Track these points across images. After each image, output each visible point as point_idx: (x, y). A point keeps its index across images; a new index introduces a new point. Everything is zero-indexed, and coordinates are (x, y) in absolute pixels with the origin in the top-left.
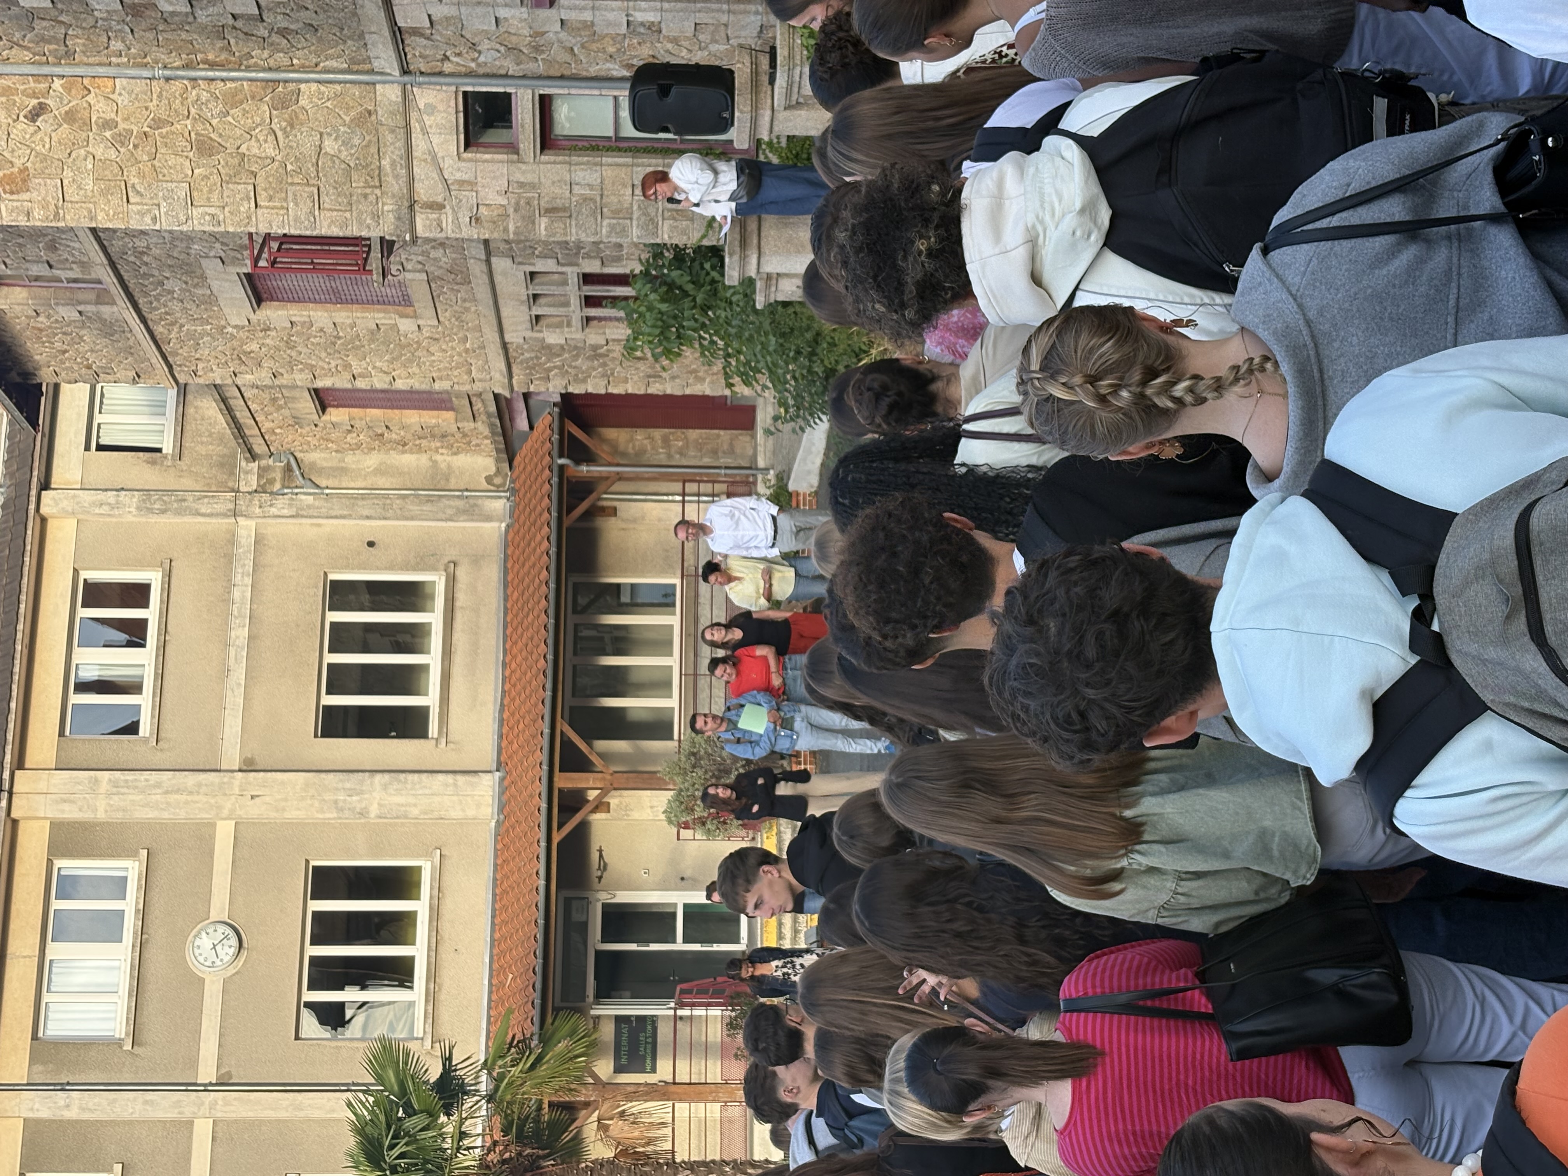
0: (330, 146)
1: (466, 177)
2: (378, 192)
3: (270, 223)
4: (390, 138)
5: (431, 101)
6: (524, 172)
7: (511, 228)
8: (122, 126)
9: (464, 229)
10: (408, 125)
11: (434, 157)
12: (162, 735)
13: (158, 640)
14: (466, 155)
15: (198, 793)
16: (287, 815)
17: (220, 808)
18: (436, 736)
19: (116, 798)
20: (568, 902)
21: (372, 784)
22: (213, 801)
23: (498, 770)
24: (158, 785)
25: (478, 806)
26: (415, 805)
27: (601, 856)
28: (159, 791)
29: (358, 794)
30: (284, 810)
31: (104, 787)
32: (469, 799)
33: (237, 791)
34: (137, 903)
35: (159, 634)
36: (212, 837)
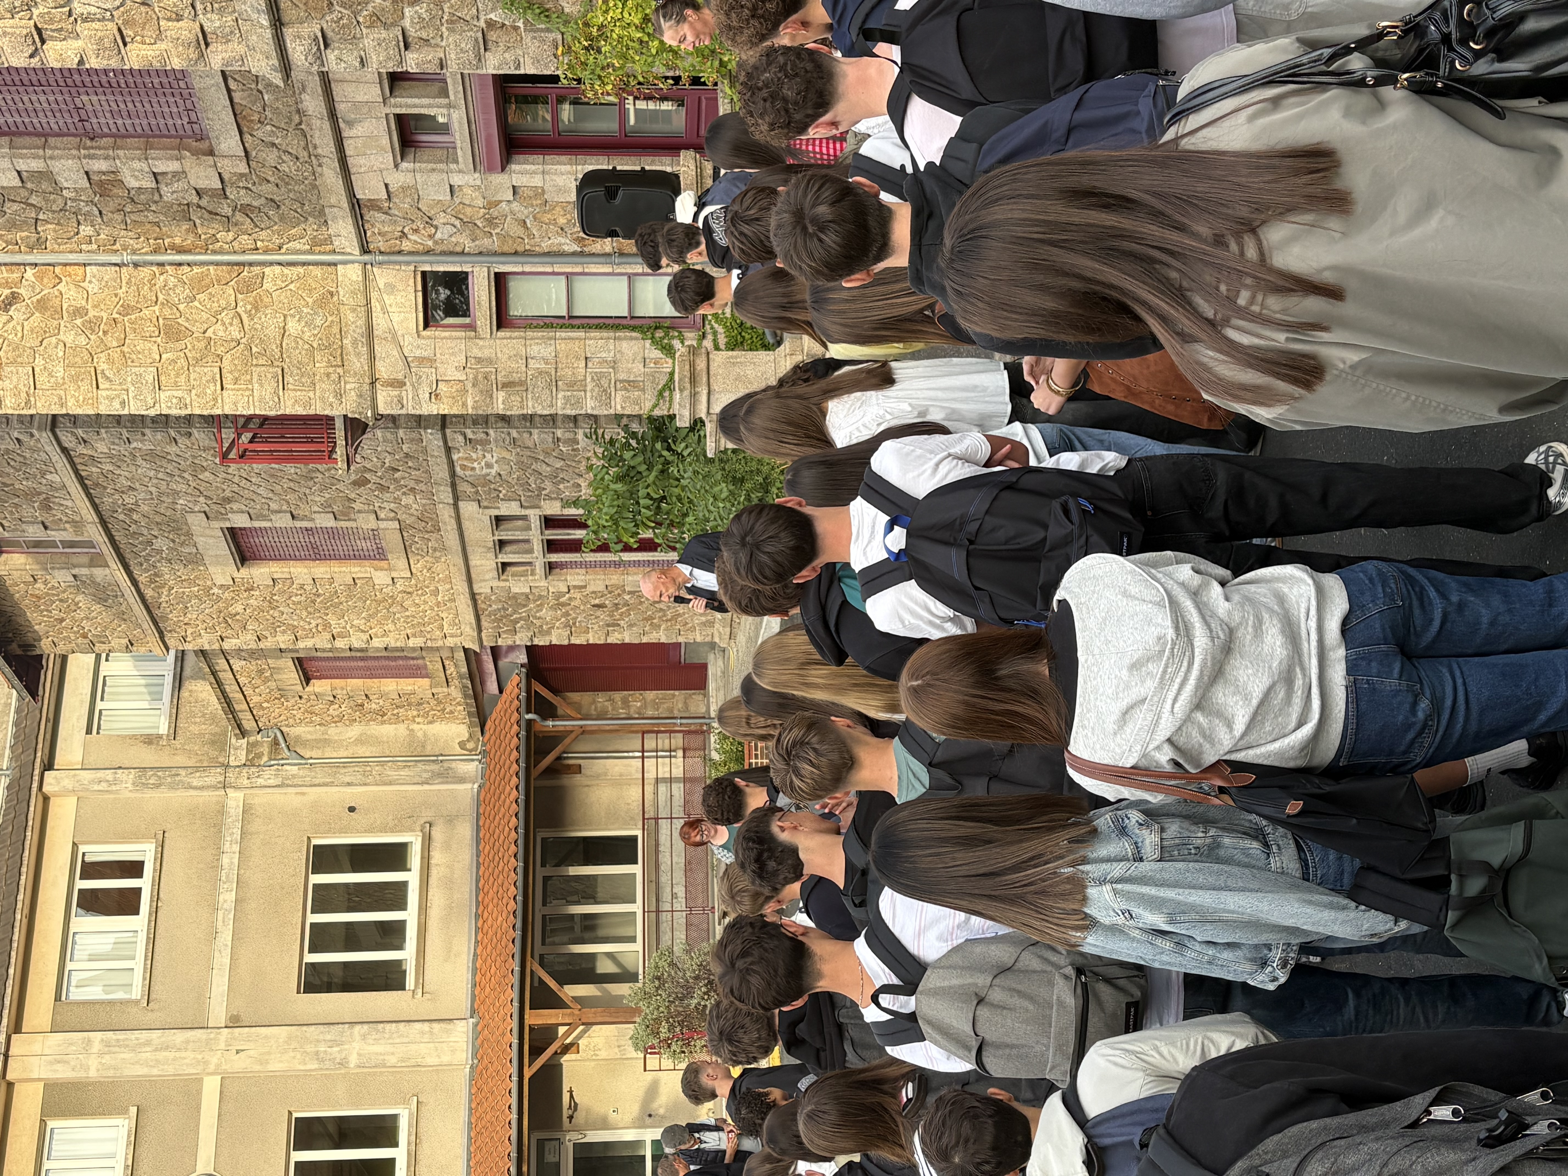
0: (293, 326)
1: (425, 354)
2: (340, 370)
3: (235, 404)
4: (351, 317)
5: (391, 280)
6: (480, 349)
7: (470, 403)
8: (92, 313)
9: (425, 405)
10: (368, 303)
11: (394, 335)
12: (152, 996)
13: (151, 906)
14: (425, 333)
15: (186, 1049)
16: (270, 1068)
17: (206, 1063)
18: (412, 988)
19: (107, 1057)
20: (541, 1144)
21: (351, 1035)
22: (200, 1057)
23: (472, 1017)
24: (148, 1043)
25: (453, 1051)
26: (393, 1054)
27: (572, 1096)
28: (148, 1049)
29: (338, 1045)
30: (267, 1062)
31: (96, 1047)
32: (444, 1045)
33: (222, 1046)
34: (126, 1159)
35: (151, 901)
36: (199, 1092)
